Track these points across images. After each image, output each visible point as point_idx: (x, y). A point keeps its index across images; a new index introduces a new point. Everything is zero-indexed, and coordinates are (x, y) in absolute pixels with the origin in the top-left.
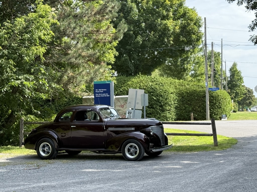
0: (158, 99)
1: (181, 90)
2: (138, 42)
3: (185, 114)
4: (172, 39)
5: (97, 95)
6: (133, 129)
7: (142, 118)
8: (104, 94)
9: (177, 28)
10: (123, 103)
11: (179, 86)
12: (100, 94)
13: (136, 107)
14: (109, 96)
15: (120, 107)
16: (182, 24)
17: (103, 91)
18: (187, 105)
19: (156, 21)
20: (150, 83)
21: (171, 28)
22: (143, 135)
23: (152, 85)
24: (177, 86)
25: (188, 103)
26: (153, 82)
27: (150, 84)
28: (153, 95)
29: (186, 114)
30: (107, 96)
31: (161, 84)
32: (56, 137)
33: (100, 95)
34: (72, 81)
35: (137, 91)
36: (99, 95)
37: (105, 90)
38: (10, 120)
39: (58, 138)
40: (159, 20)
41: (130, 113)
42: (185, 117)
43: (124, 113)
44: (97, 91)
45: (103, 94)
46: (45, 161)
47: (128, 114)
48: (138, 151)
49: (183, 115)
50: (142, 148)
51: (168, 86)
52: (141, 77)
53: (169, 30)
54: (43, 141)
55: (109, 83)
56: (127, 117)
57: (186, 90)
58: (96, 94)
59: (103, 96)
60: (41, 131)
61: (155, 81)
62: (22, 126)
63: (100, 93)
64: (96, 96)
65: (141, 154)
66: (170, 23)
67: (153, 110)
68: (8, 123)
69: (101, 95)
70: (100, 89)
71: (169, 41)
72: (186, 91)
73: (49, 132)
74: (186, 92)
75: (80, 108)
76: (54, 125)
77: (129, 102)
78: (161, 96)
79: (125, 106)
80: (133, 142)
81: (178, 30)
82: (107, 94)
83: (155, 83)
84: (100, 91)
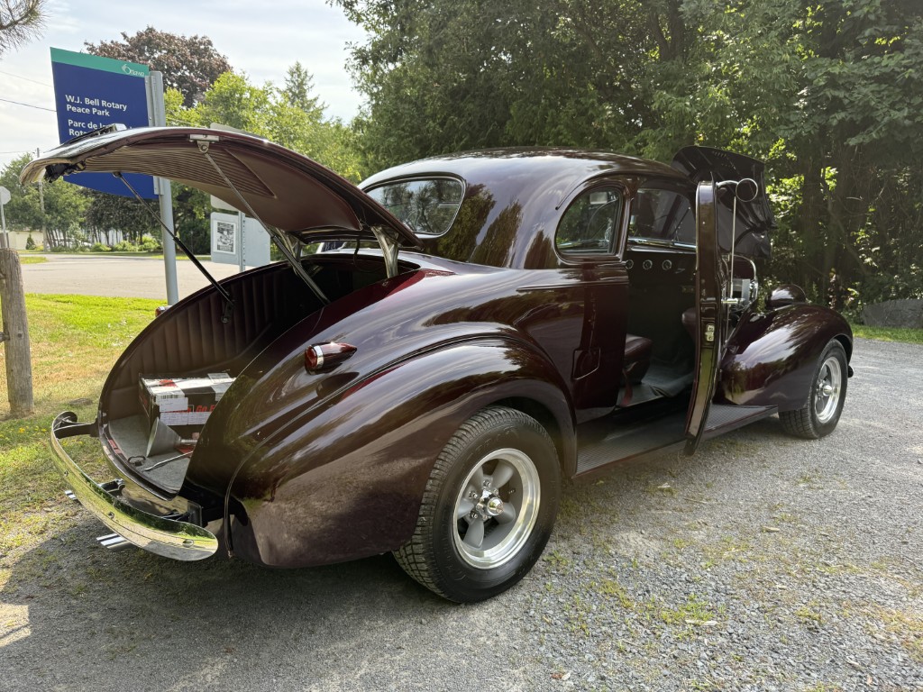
5: (76, 124)
12: (92, 126)
17: (110, 110)
37: (120, 109)
41: (228, 231)
56: (219, 248)
58: (71, 122)
64: (71, 131)
70: (91, 99)
84: (95, 106)
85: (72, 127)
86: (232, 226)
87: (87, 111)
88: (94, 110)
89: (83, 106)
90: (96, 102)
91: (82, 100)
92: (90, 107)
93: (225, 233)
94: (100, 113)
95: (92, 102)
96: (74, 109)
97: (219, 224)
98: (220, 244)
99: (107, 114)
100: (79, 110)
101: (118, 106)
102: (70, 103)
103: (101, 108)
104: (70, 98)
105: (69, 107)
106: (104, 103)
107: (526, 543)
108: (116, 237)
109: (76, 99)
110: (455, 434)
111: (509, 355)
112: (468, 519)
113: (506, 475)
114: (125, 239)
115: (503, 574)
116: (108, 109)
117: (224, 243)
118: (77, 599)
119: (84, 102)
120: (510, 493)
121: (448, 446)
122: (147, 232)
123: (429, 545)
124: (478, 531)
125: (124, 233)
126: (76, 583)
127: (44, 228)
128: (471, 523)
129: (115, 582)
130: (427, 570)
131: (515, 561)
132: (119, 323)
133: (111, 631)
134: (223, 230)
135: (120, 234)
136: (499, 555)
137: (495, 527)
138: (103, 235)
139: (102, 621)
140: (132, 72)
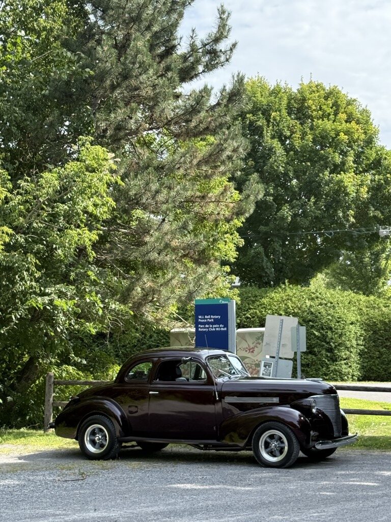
0: (323, 335)
1: (372, 318)
2: (283, 219)
3: (380, 368)
4: (351, 212)
5: (201, 326)
6: (276, 400)
7: (292, 377)
8: (216, 326)
9: (364, 190)
10: (253, 344)
11: (367, 309)
12: (207, 326)
13: (280, 353)
14: (225, 329)
15: (246, 351)
16: (375, 181)
17: (214, 319)
18: (384, 349)
19: (321, 175)
20: (307, 301)
21: (351, 189)
22: (297, 413)
23: (311, 306)
24: (364, 309)
25: (386, 344)
26: (313, 299)
27: (308, 303)
28: (312, 327)
29: (382, 367)
30: (222, 329)
31: (329, 305)
32: (118, 413)
33: (207, 328)
34: (151, 298)
35: (283, 320)
36: (205, 328)
37: (218, 318)
38: (25, 376)
39: (123, 417)
40: (327, 173)
41: (269, 366)
42: (379, 372)
43: (254, 363)
44: (200, 319)
45: (214, 326)
46: (97, 464)
47: (264, 368)
48: (286, 448)
49: (375, 369)
50: (294, 440)
51: (344, 309)
52: (288, 290)
53: (347, 194)
54: (92, 421)
55: (225, 302)
56: (263, 374)
57: (383, 317)
58: (199, 326)
59: (214, 329)
60: (88, 401)
61: (317, 298)
62: (49, 388)
63: (208, 323)
64: (200, 329)
65: (292, 453)
66: (349, 180)
67: (314, 357)
68: (23, 382)
69: (209, 327)
70: (207, 316)
71: (346, 217)
72: (382, 319)
73: (105, 404)
74: (381, 321)
75: (167, 354)
76: (114, 388)
77: (267, 343)
78: (331, 329)
79: (256, 349)
80: (276, 427)
81: (364, 194)
82: (221, 326)
83: (317, 302)
84: (208, 318)
86: (271, 364)
87: (206, 320)
93: (267, 367)
97: (265, 363)
98: (264, 372)
100: (203, 321)
103: (211, 319)
106: (212, 316)
109: (202, 317)
119: (205, 317)
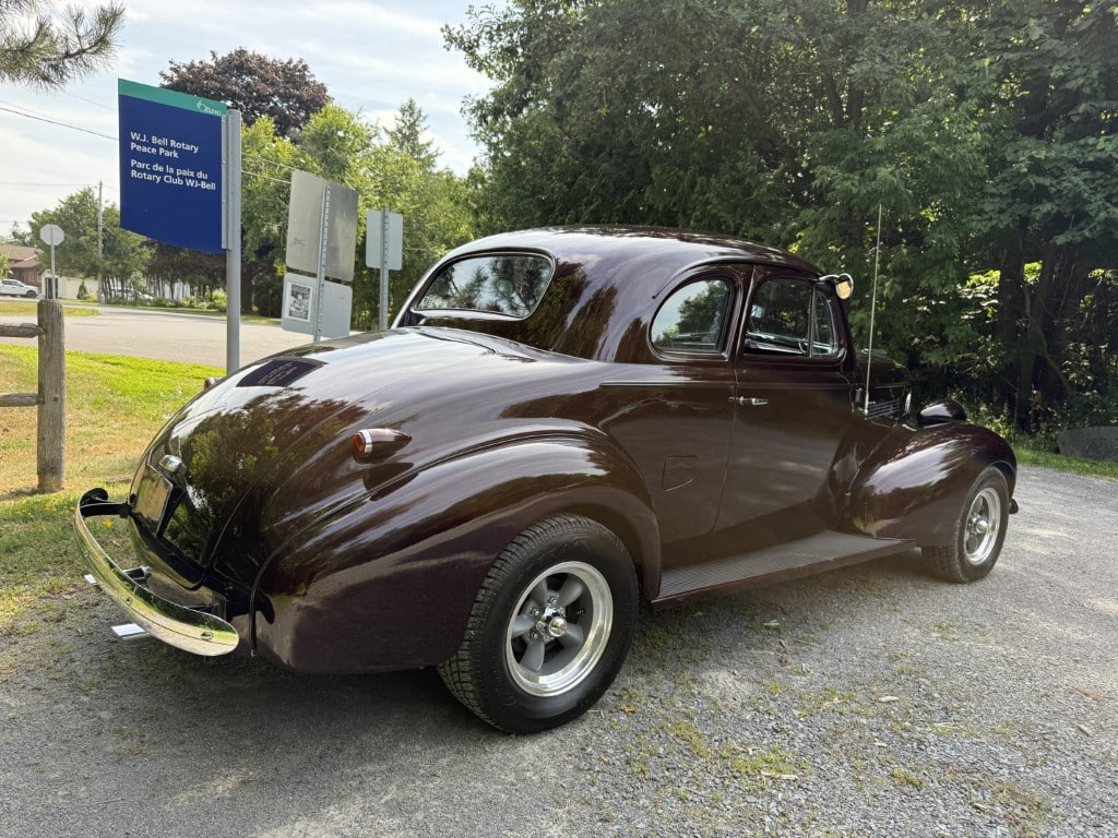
8: (185, 173)
12: (157, 167)
30: (203, 185)
33: (158, 173)
35: (330, 190)
36: (152, 172)
37: (191, 152)
41: (303, 295)
45: (179, 172)
47: (293, 299)
56: (292, 313)
58: (133, 162)
59: (179, 182)
63: (162, 160)
64: (134, 173)
69: (165, 173)
70: (159, 137)
77: (296, 239)
84: (162, 146)
85: (135, 168)
86: (309, 290)
87: (154, 150)
88: (161, 151)
89: (149, 144)
90: (164, 141)
91: (149, 138)
92: (157, 147)
93: (300, 297)
94: (168, 154)
95: (159, 142)
96: (139, 148)
97: (293, 286)
98: (293, 309)
99: (175, 155)
100: (145, 149)
101: (188, 148)
102: (135, 141)
103: (169, 148)
104: (134, 136)
105: (133, 145)
106: (173, 143)
107: (592, 672)
108: (182, 291)
109: (142, 137)
110: (515, 540)
111: (592, 458)
112: (527, 638)
113: (576, 592)
114: (192, 294)
115: (563, 704)
116: (177, 150)
117: (298, 309)
118: (87, 695)
119: (150, 140)
120: (579, 613)
121: (507, 553)
122: (218, 288)
123: (477, 663)
124: (537, 654)
125: (191, 287)
126: (89, 678)
127: (100, 276)
128: (530, 643)
129: (131, 680)
130: (472, 691)
131: (580, 690)
132: (174, 392)
133: (120, 732)
134: (297, 293)
135: (187, 287)
136: (558, 683)
137: (558, 651)
138: (167, 288)
139: (112, 721)
140: (207, 110)
